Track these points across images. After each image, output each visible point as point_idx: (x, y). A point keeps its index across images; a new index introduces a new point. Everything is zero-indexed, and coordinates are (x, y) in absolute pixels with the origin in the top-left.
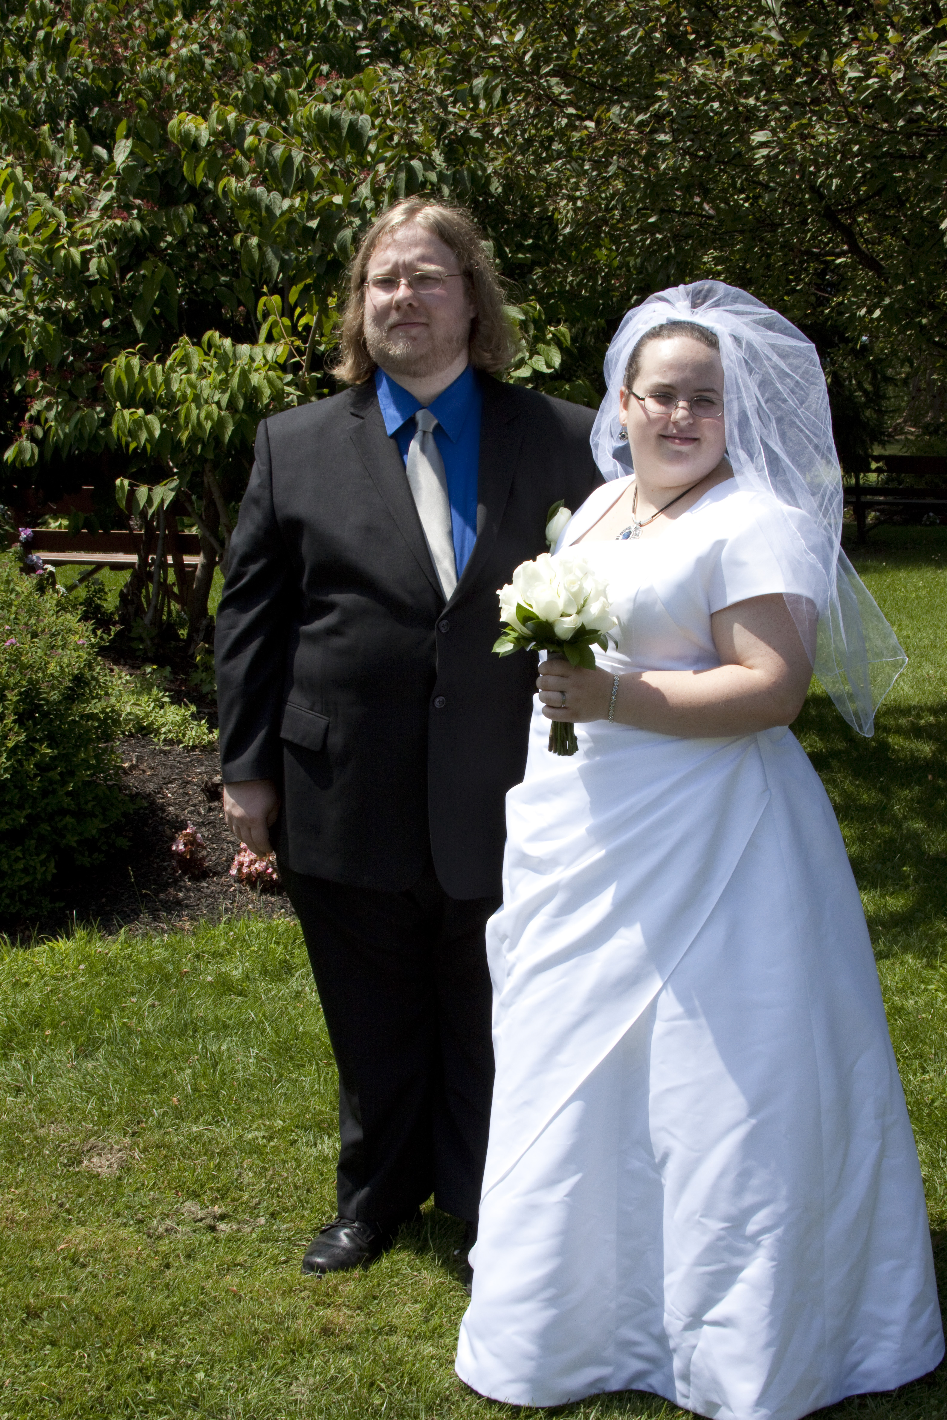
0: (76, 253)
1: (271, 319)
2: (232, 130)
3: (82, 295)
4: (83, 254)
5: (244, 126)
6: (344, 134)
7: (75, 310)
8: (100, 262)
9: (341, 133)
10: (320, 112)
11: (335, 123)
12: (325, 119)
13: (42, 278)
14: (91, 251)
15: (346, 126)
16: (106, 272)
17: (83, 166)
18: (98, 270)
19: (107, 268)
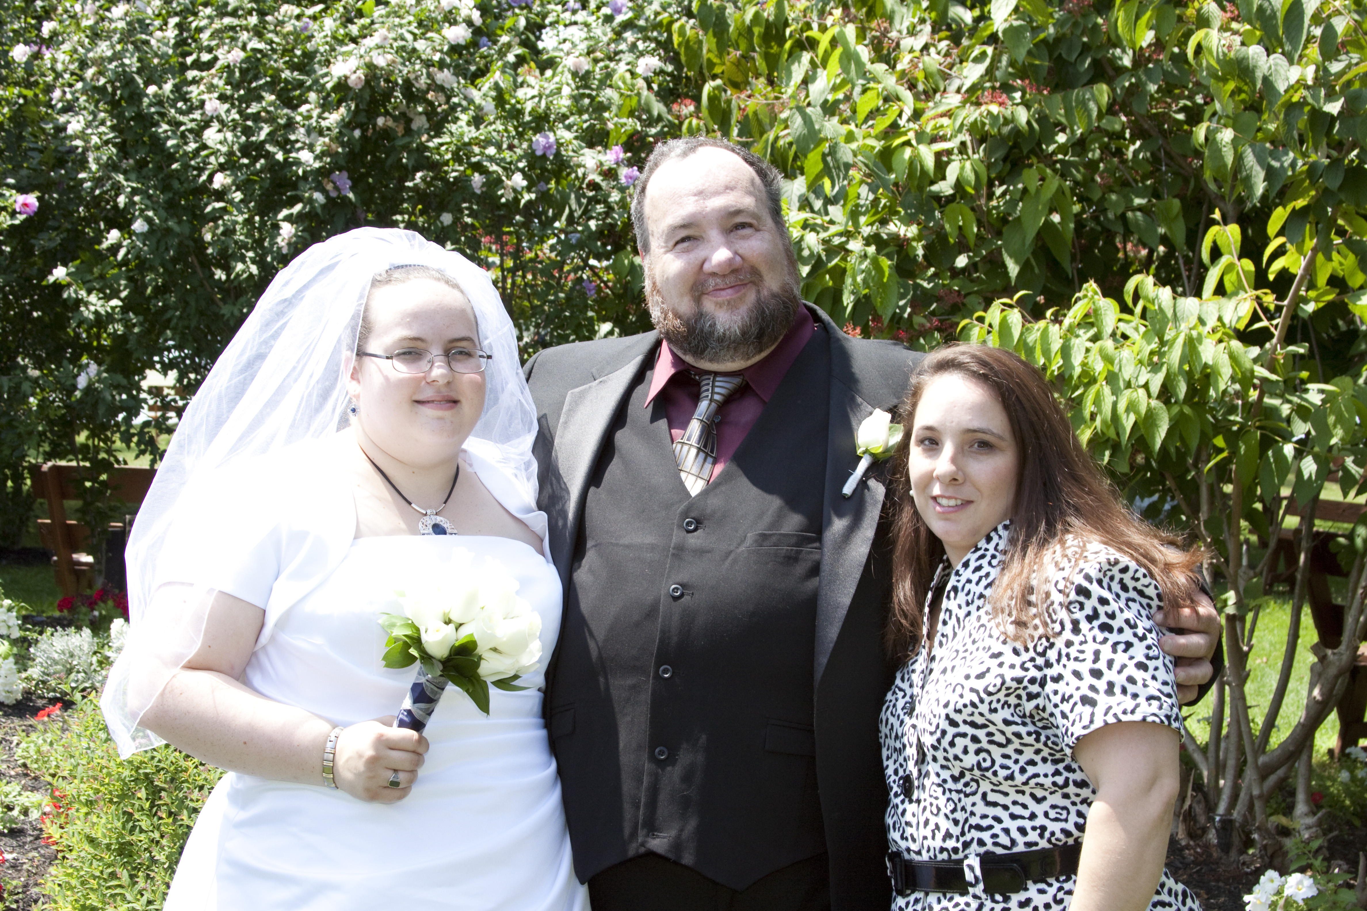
0: (927, 155)
1: (1224, 261)
3: (930, 216)
4: (938, 155)
7: (919, 238)
8: (962, 168)
13: (874, 189)
14: (949, 152)
16: (969, 184)
17: (934, 31)
18: (958, 180)
19: (971, 177)
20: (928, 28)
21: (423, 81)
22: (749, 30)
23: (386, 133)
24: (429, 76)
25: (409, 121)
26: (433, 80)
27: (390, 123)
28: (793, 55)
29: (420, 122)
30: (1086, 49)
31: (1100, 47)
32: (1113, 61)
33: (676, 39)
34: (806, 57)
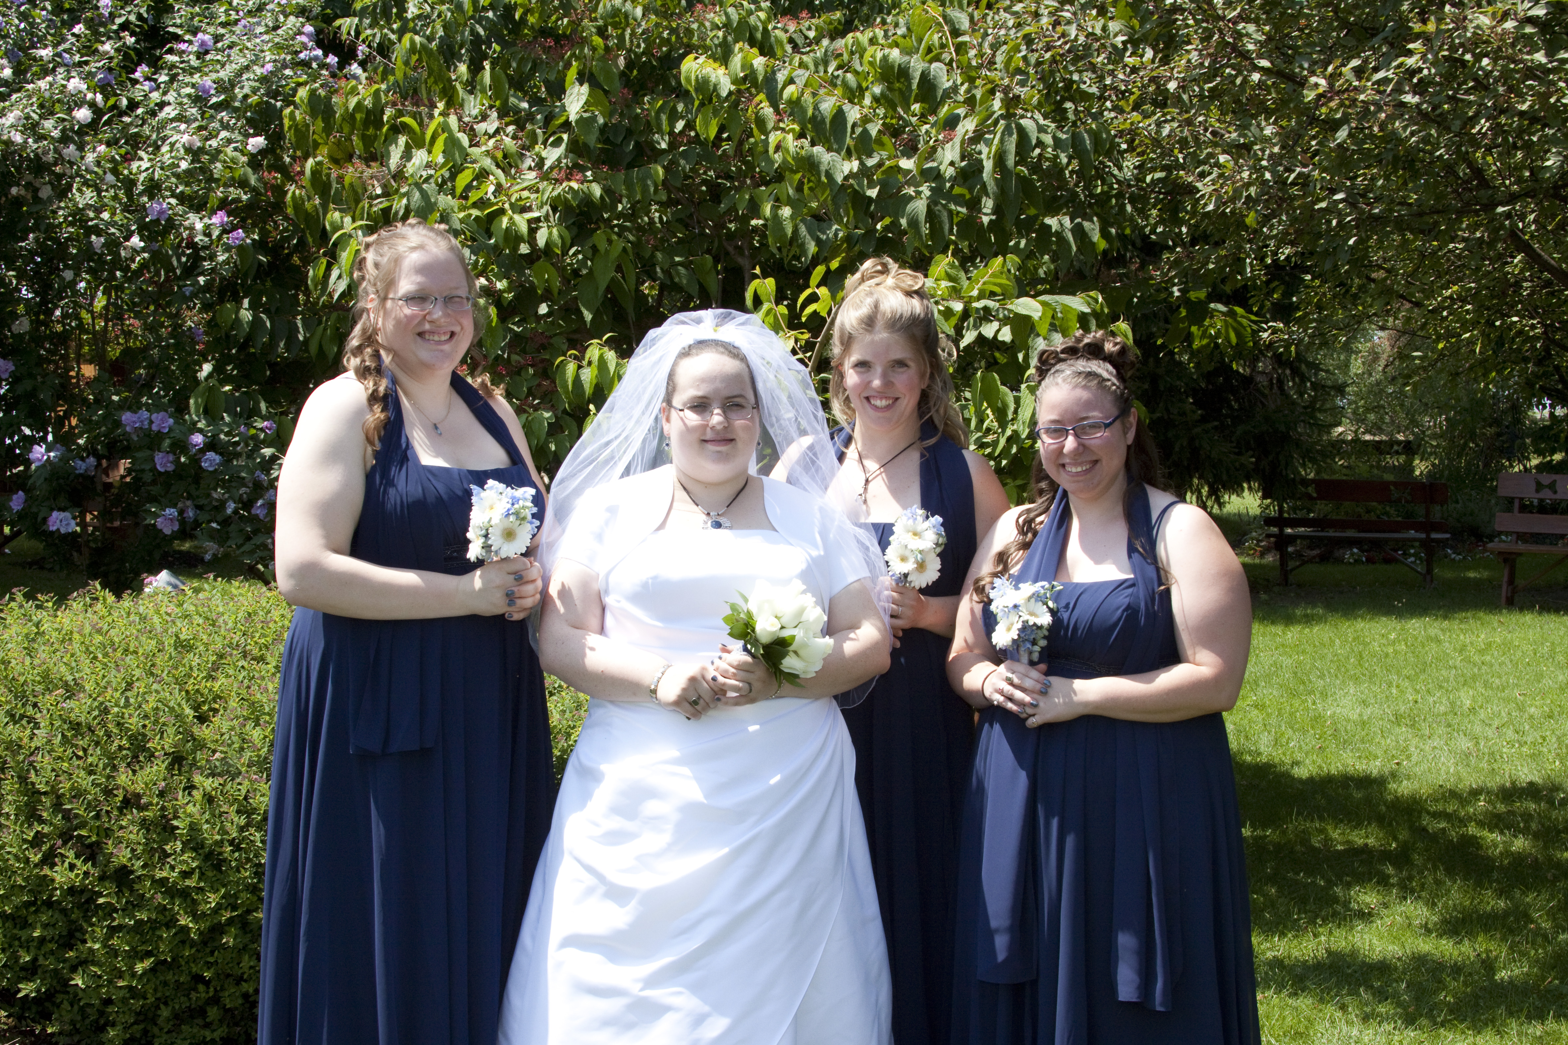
0: (521, 222)
1: (766, 306)
2: (760, 78)
3: (521, 273)
4: (529, 221)
5: (774, 73)
6: (914, 86)
7: (509, 290)
8: (550, 234)
9: (910, 84)
10: (885, 58)
11: (904, 73)
12: (892, 67)
14: (538, 220)
15: (917, 75)
16: (556, 246)
17: (500, 117)
18: (547, 243)
19: (559, 242)
20: (494, 115)
21: (50, 157)
22: (352, 116)
23: (18, 202)
24: (56, 150)
25: (36, 190)
26: (60, 154)
27: (23, 192)
28: (390, 139)
29: (46, 192)
30: (629, 133)
31: (641, 133)
32: (652, 145)
33: (287, 122)
34: (402, 140)
